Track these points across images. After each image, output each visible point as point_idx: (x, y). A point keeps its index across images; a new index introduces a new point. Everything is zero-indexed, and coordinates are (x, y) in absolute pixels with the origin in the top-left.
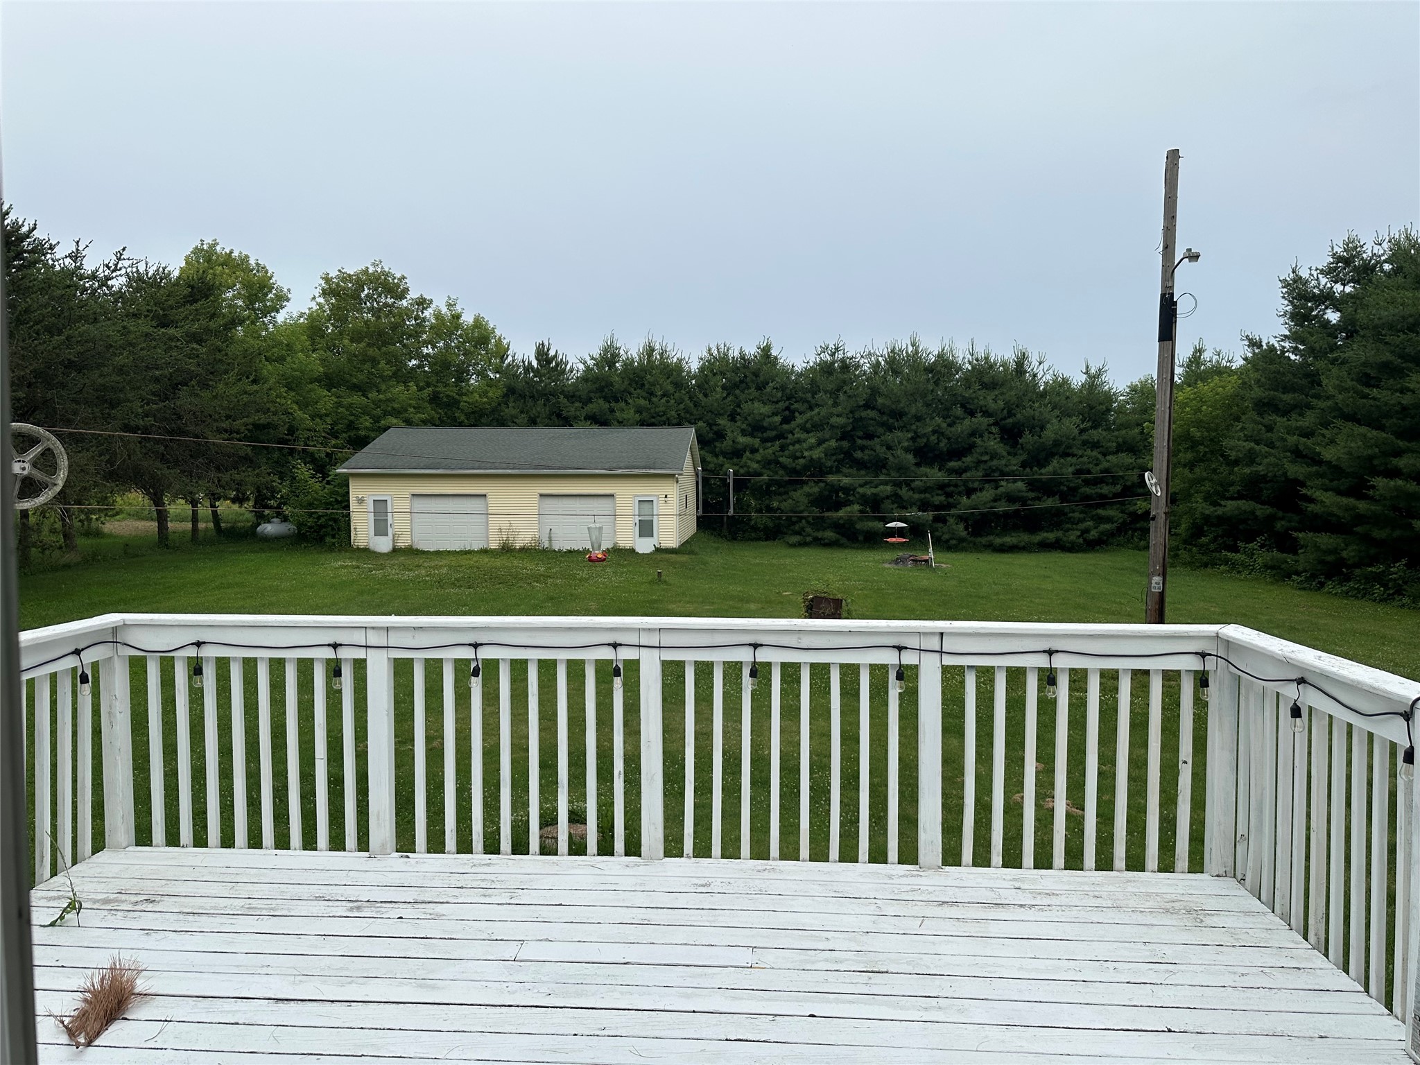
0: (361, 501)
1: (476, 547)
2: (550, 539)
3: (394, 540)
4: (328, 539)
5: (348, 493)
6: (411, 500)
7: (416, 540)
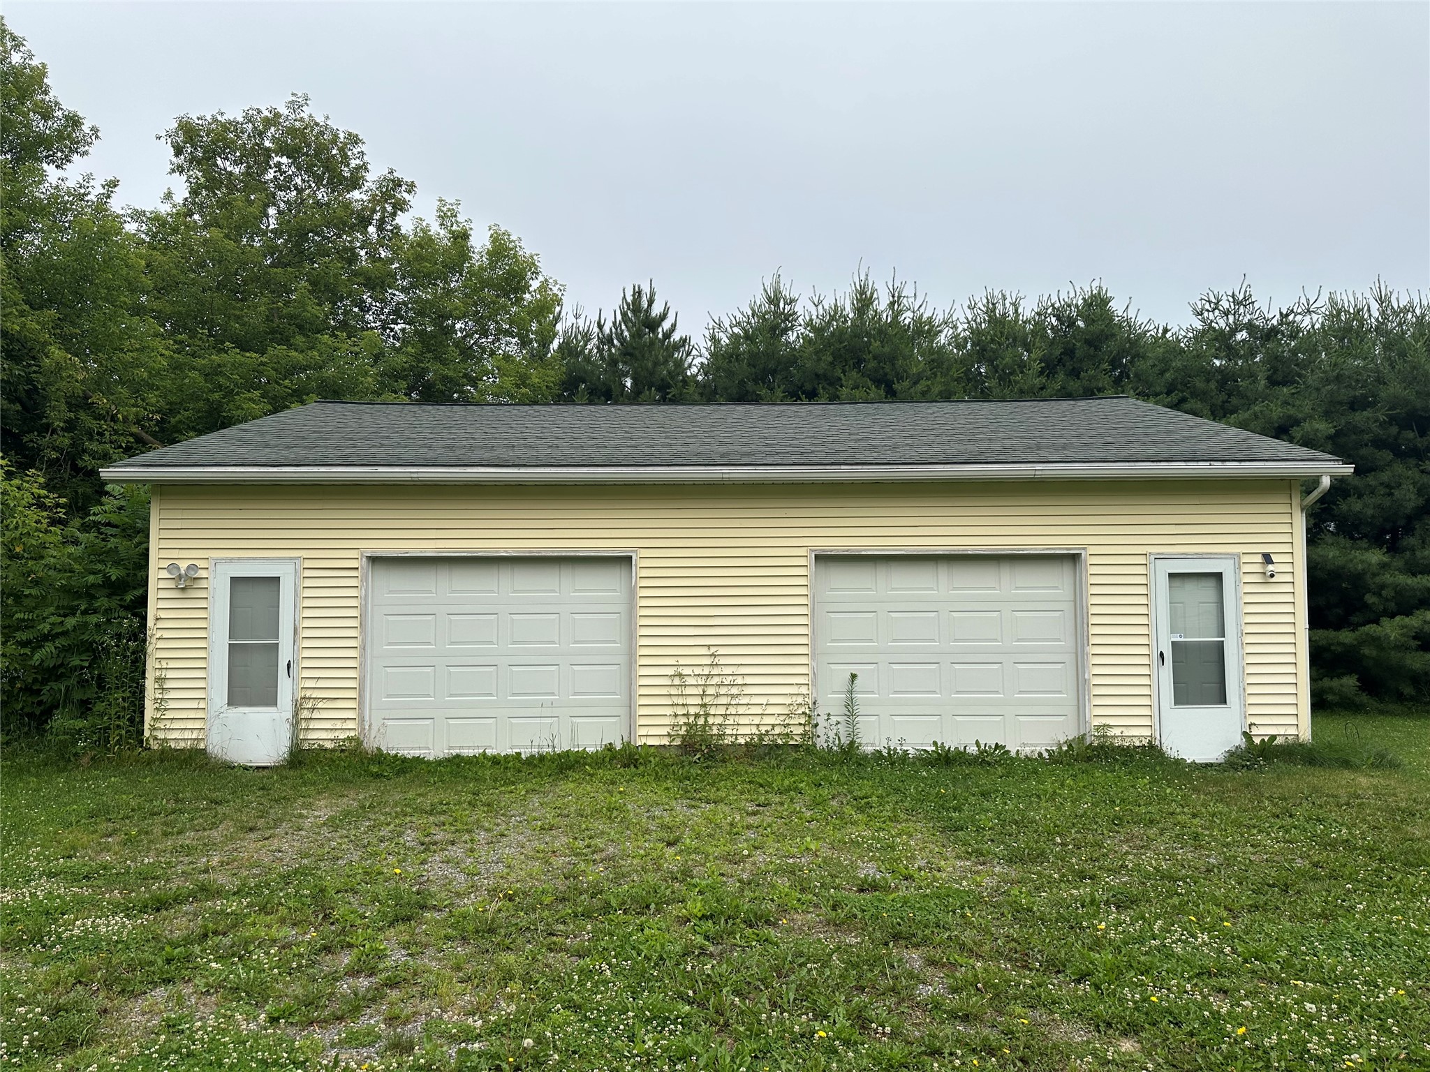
0: (186, 582)
1: (590, 741)
2: (850, 708)
3: (296, 724)
4: (61, 721)
5: (145, 555)
6: (365, 579)
7: (375, 718)
